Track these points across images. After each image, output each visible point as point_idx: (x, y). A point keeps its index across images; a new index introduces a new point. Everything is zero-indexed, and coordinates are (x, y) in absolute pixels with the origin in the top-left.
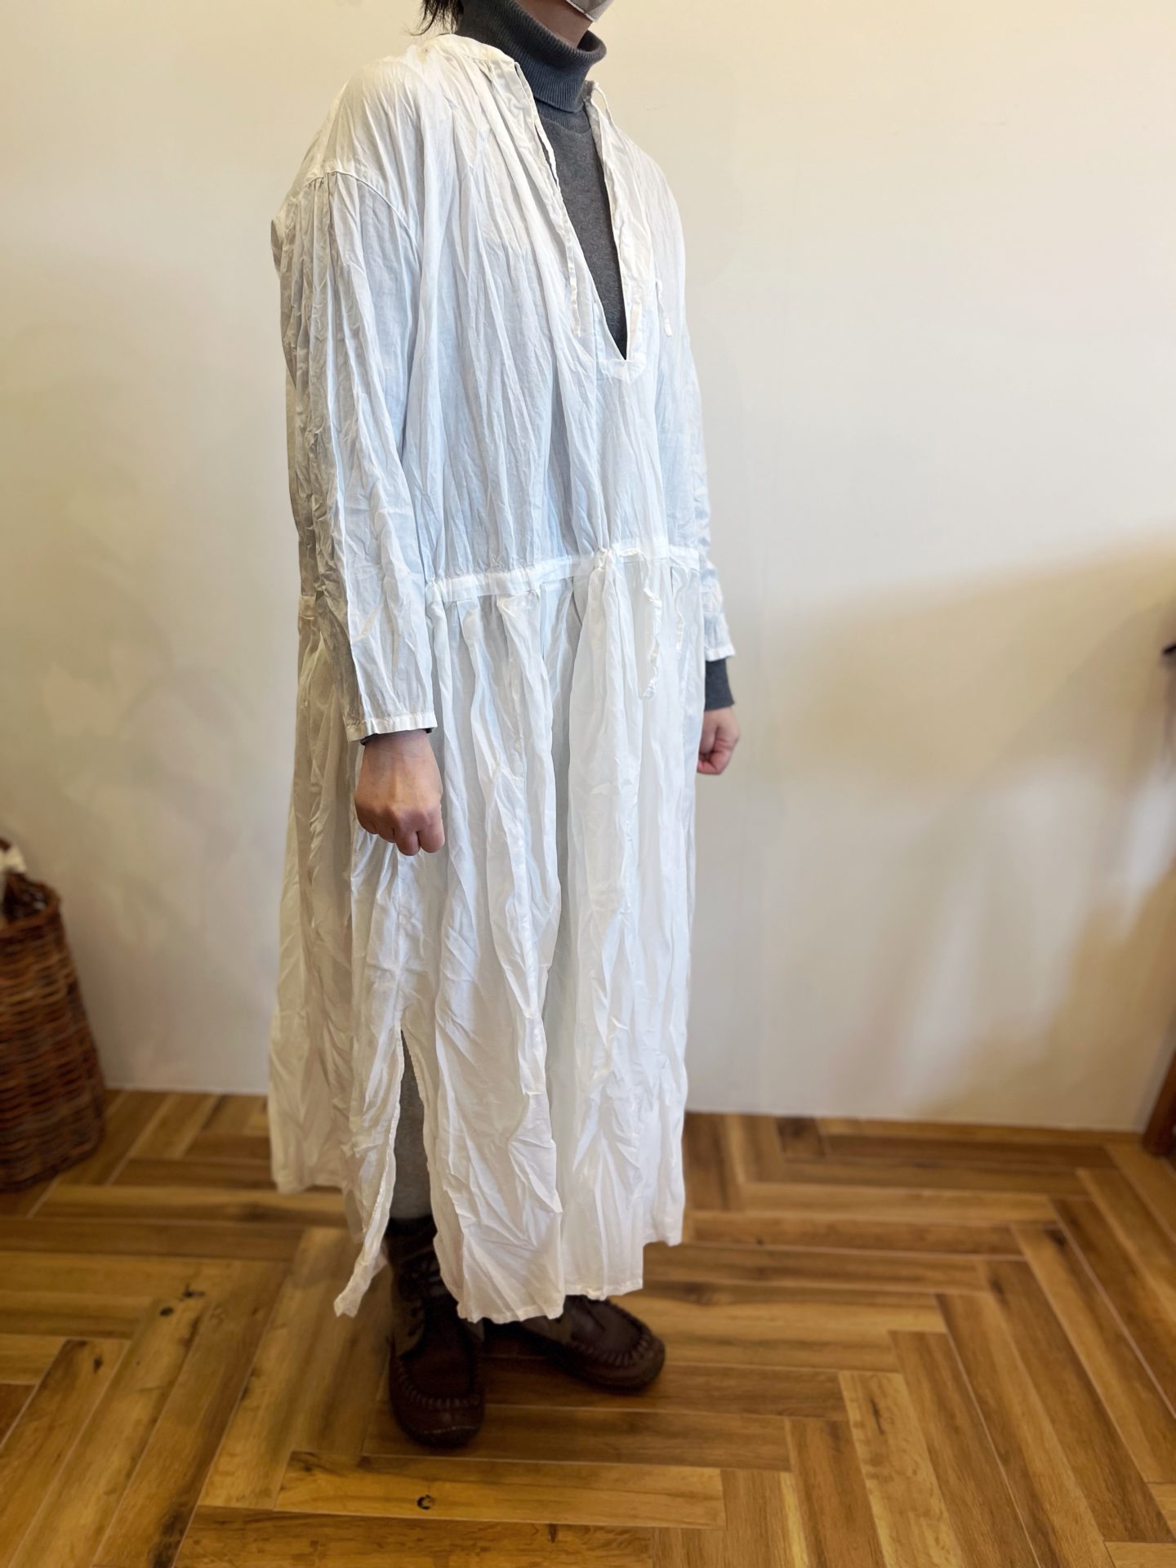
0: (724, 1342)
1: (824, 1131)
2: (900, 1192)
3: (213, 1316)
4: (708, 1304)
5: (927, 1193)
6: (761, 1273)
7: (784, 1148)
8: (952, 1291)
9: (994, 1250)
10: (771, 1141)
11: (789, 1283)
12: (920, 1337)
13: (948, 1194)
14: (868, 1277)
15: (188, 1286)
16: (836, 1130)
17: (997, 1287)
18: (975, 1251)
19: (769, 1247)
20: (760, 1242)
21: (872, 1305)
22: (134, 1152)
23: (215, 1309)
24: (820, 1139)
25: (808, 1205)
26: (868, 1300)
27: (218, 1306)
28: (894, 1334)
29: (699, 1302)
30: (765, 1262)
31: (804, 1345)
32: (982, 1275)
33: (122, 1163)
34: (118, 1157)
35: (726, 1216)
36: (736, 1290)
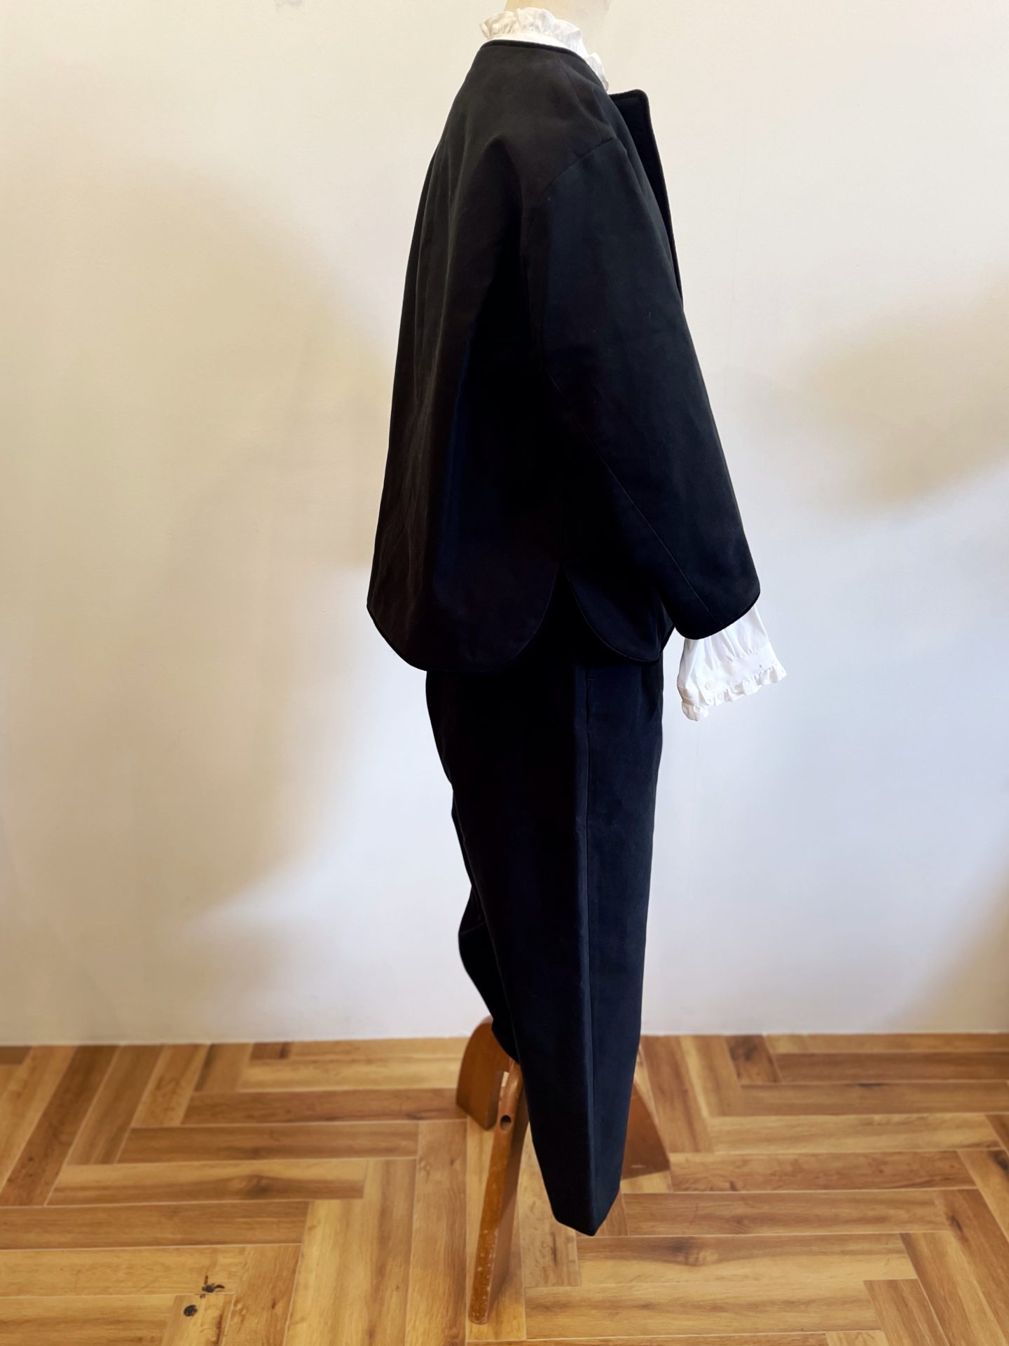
0: (716, 1308)
1: (771, 1051)
2: (852, 1118)
3: (234, 1313)
4: (695, 1264)
5: (877, 1118)
6: (739, 1223)
7: (739, 1075)
8: (916, 1230)
9: (947, 1180)
10: (726, 1066)
12: (893, 1285)
13: (896, 1118)
14: (835, 1221)
15: (207, 1278)
16: (784, 1048)
17: (955, 1222)
18: (929, 1183)
19: (743, 1192)
20: (733, 1187)
21: (844, 1253)
22: (137, 1121)
23: (235, 1305)
24: (770, 1061)
25: (770, 1140)
26: (840, 1246)
27: (237, 1302)
28: (870, 1285)
29: (686, 1263)
30: (740, 1209)
31: (790, 1304)
32: (940, 1208)
33: (127, 1135)
34: (122, 1129)
35: (698, 1158)
36: (718, 1245)
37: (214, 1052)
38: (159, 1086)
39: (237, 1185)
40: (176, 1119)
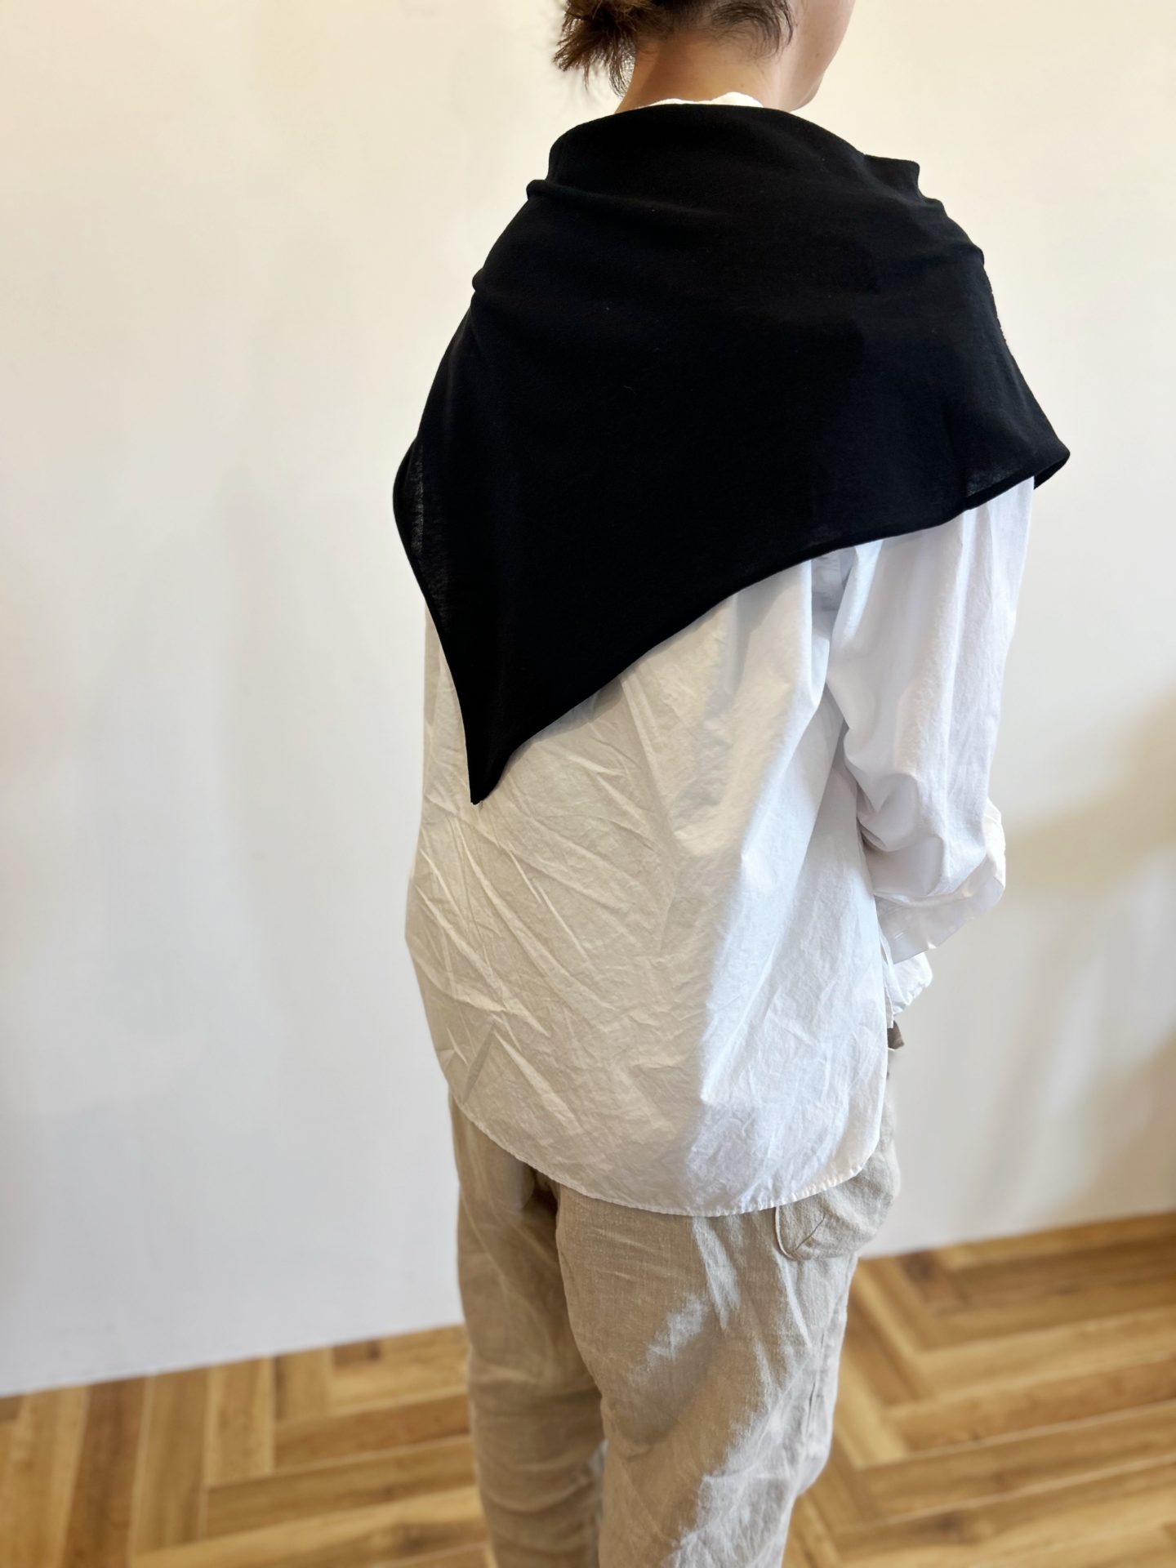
1: (949, 1266)
2: (1066, 1333)
4: (972, 1541)
5: (1091, 1327)
6: (1001, 1480)
7: (925, 1297)
10: (907, 1290)
11: (1037, 1488)
13: (1110, 1324)
14: (1102, 1458)
16: (958, 1261)
19: (989, 1442)
20: (976, 1437)
21: (1126, 1495)
22: (211, 1476)
24: (952, 1277)
25: (990, 1371)
26: (1121, 1489)
30: (996, 1464)
33: (203, 1499)
34: (195, 1489)
35: (923, 1408)
36: (989, 1512)
37: (281, 1366)
38: (224, 1422)
39: (380, 1542)
40: (264, 1464)
